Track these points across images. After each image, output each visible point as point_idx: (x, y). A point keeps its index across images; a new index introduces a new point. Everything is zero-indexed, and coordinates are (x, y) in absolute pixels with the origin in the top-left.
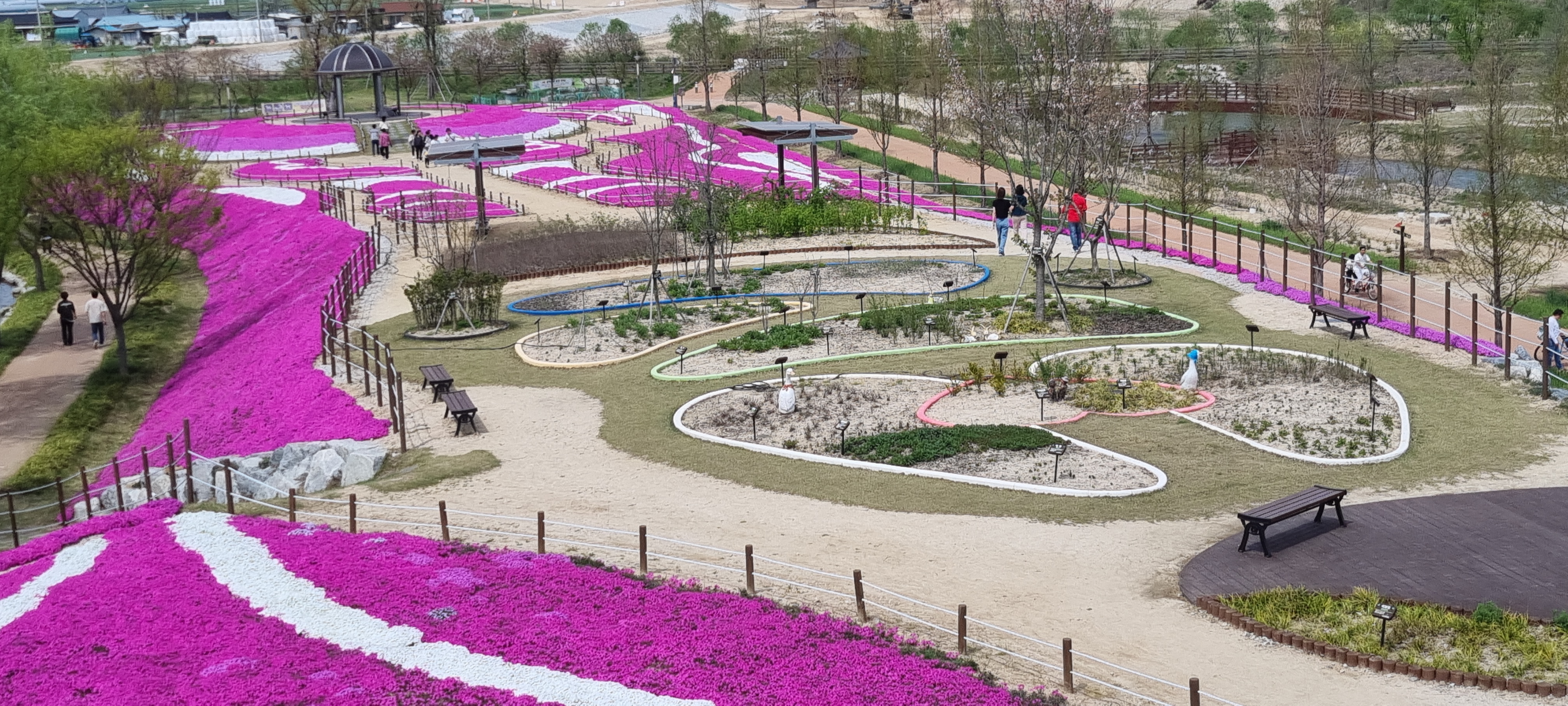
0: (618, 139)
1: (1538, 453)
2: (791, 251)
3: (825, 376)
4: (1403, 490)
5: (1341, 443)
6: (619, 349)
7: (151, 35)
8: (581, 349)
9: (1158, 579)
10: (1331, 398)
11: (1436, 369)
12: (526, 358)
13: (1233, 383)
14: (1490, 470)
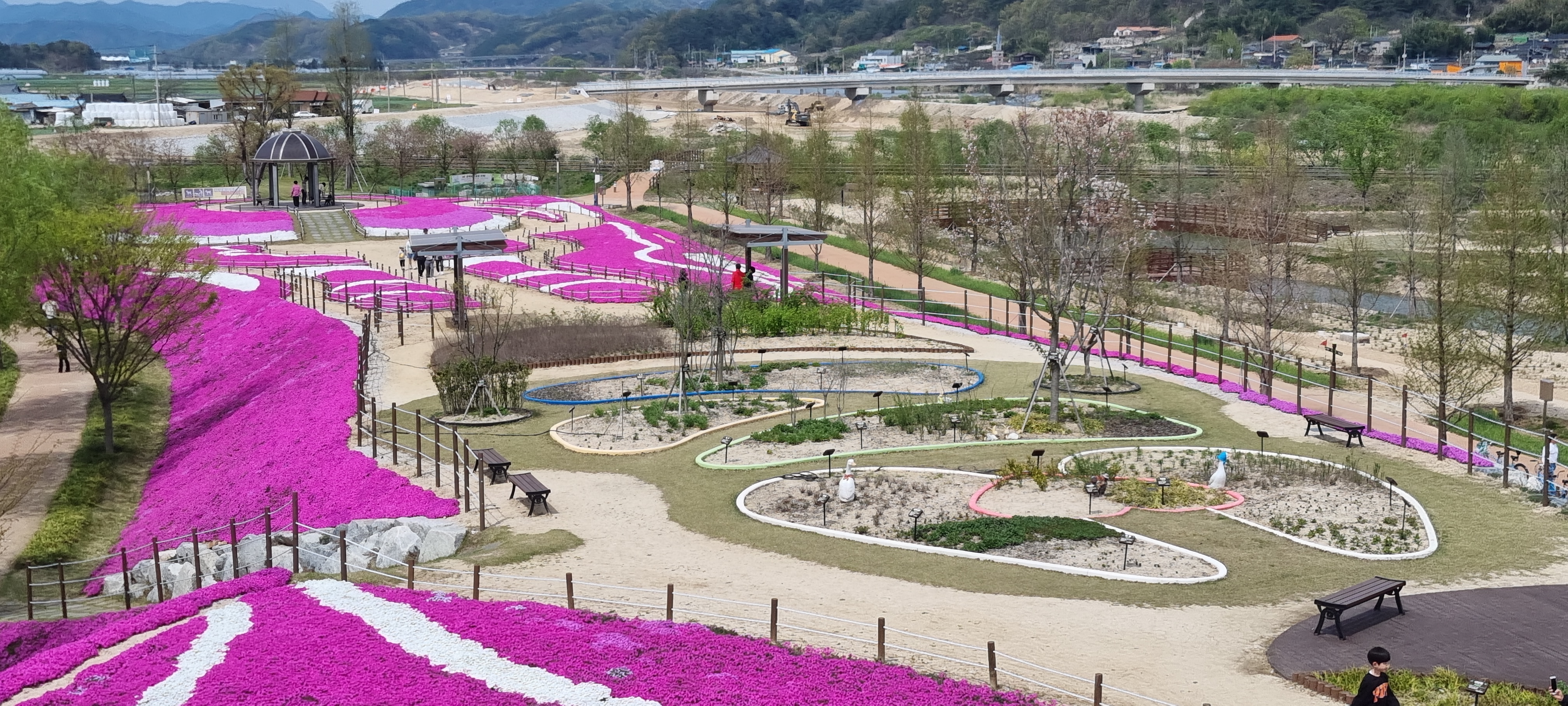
0: (557, 236)
1: (1556, 554)
2: (778, 350)
3: (867, 469)
4: (1444, 583)
5: (1376, 540)
6: (655, 439)
7: (45, 114)
8: (620, 438)
9: (1248, 657)
10: (1353, 499)
11: (1436, 476)
12: (568, 445)
13: (1257, 484)
14: (1518, 568)
